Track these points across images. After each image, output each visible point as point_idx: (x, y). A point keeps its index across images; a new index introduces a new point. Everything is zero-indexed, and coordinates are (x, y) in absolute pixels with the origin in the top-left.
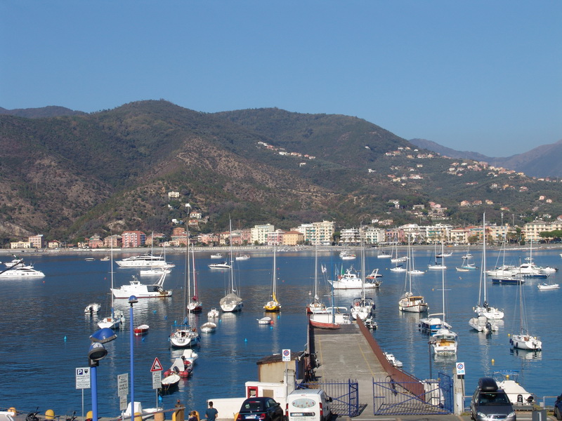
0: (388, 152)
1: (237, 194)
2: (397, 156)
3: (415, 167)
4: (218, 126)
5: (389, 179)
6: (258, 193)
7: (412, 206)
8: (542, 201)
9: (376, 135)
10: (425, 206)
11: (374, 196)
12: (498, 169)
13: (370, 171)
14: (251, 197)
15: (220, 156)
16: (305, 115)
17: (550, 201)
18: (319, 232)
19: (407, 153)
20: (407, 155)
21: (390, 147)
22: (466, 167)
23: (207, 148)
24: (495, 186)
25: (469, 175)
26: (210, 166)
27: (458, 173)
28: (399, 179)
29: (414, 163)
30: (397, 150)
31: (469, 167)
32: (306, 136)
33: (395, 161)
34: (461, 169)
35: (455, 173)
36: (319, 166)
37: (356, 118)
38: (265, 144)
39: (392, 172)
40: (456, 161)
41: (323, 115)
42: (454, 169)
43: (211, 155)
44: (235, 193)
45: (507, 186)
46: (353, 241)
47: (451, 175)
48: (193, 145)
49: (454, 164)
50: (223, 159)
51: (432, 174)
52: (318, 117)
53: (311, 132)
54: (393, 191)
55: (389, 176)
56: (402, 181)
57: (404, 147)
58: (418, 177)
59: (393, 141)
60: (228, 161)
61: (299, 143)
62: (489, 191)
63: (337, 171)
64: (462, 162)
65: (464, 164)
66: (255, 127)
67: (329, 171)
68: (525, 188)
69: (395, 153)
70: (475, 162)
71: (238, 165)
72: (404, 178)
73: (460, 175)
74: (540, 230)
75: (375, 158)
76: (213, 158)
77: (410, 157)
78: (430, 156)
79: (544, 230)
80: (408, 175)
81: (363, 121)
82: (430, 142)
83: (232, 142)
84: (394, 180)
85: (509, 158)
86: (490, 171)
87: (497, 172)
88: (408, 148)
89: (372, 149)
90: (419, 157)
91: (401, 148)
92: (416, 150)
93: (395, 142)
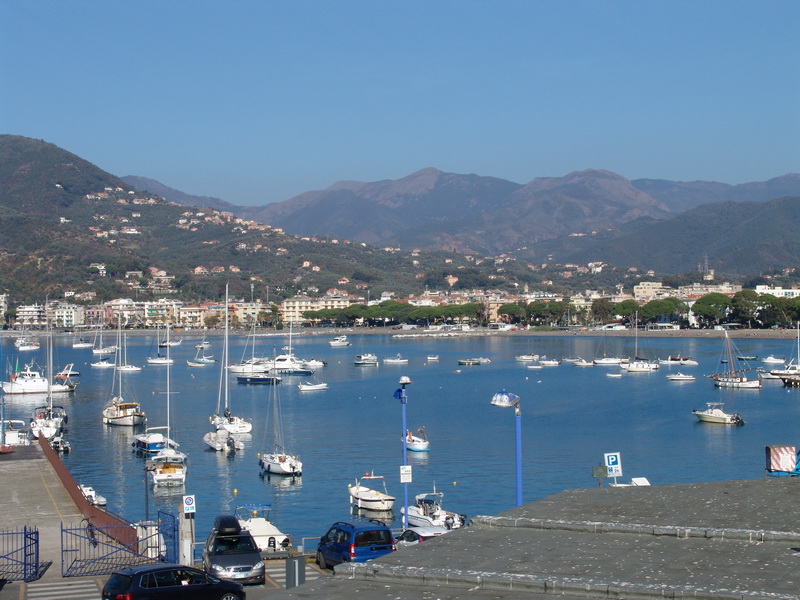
0: (89, 193)
2: (103, 200)
3: (129, 216)
5: (92, 233)
7: (124, 273)
8: (306, 269)
9: (73, 169)
10: (144, 273)
11: (68, 257)
12: (247, 222)
13: (63, 220)
17: (317, 269)
19: (118, 195)
20: (118, 198)
21: (93, 186)
22: (202, 218)
24: (243, 246)
25: (207, 230)
27: (191, 227)
28: (105, 234)
29: (128, 210)
30: (103, 191)
31: (206, 219)
33: (100, 206)
34: (196, 222)
35: (188, 227)
37: (42, 141)
39: (95, 224)
40: (188, 209)
42: (185, 221)
45: (260, 246)
46: (36, 323)
47: (181, 229)
49: (186, 214)
51: (154, 228)
54: (96, 250)
55: (91, 228)
56: (111, 237)
57: (114, 187)
58: (133, 231)
59: (99, 179)
62: (235, 253)
63: (12, 219)
64: (197, 211)
65: (200, 214)
68: (284, 250)
69: (100, 196)
70: (215, 212)
72: (113, 232)
73: (194, 229)
74: (304, 309)
75: (71, 202)
77: (122, 201)
78: (152, 201)
79: (309, 309)
80: (119, 228)
81: (53, 147)
82: (152, 181)
84: (99, 235)
85: (263, 208)
86: (237, 225)
87: (245, 227)
88: (120, 189)
89: (65, 188)
90: (136, 203)
91: (110, 189)
92: (132, 192)
93: (101, 179)
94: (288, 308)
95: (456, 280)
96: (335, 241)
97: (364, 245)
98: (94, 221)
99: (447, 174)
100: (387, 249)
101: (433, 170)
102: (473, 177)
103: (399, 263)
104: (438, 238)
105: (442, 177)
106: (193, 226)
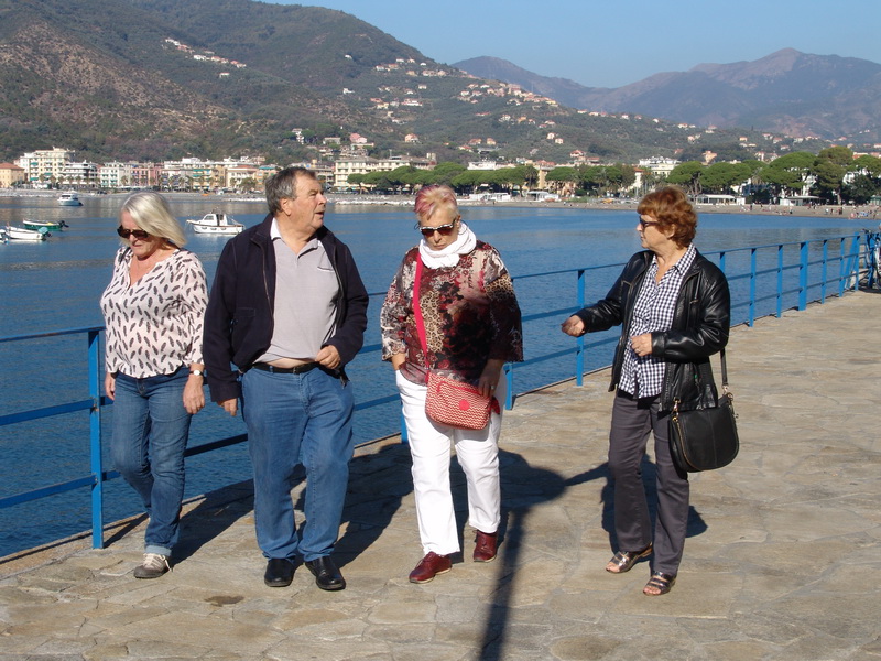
0: (379, 65)
1: (55, 110)
2: (392, 71)
3: (414, 88)
4: (110, 13)
5: (372, 104)
6: (88, 110)
7: (322, 139)
9: (365, 39)
12: (524, 94)
13: (346, 91)
14: (76, 117)
15: (68, 52)
16: (272, 6)
17: (560, 141)
18: (43, 167)
19: (407, 67)
20: (407, 70)
21: (384, 57)
22: (485, 90)
23: (49, 40)
24: (507, 118)
25: (489, 103)
26: (48, 68)
27: (472, 99)
28: (386, 105)
29: (414, 83)
30: (393, 62)
31: (489, 91)
32: (264, 37)
33: (388, 78)
34: (478, 94)
35: (468, 99)
36: (248, 78)
37: (342, 12)
38: (176, 43)
39: (378, 95)
40: (473, 81)
41: (297, 7)
42: (467, 93)
43: (54, 51)
44: (52, 109)
45: (525, 118)
47: (461, 101)
48: (27, 35)
49: (471, 86)
50: (73, 58)
51: (437, 100)
52: (287, 9)
53: (272, 30)
55: (372, 100)
56: (390, 108)
57: (406, 58)
58: (415, 103)
59: (391, 49)
60: (79, 62)
61: (252, 46)
62: (496, 125)
63: (271, 87)
64: (484, 83)
65: (484, 86)
66: (193, 21)
67: (260, 86)
68: (552, 123)
69: (391, 67)
70: (501, 84)
71: (94, 69)
72: (393, 104)
73: (475, 102)
75: (359, 73)
76: (56, 56)
77: (411, 73)
78: (441, 73)
80: (401, 100)
81: (351, 17)
82: (505, 62)
83: (125, 37)
84: (379, 107)
86: (514, 97)
87: (521, 99)
88: (412, 61)
89: (355, 59)
90: (425, 74)
91: (402, 61)
92: (423, 64)
93: (394, 51)
94: (339, 170)
95: (714, 155)
96: (625, 117)
97: (656, 121)
98: (379, 93)
99: (807, 55)
100: (680, 126)
101: (791, 51)
102: (834, 58)
103: (673, 138)
104: (779, 121)
105: (801, 58)
106: (475, 98)
